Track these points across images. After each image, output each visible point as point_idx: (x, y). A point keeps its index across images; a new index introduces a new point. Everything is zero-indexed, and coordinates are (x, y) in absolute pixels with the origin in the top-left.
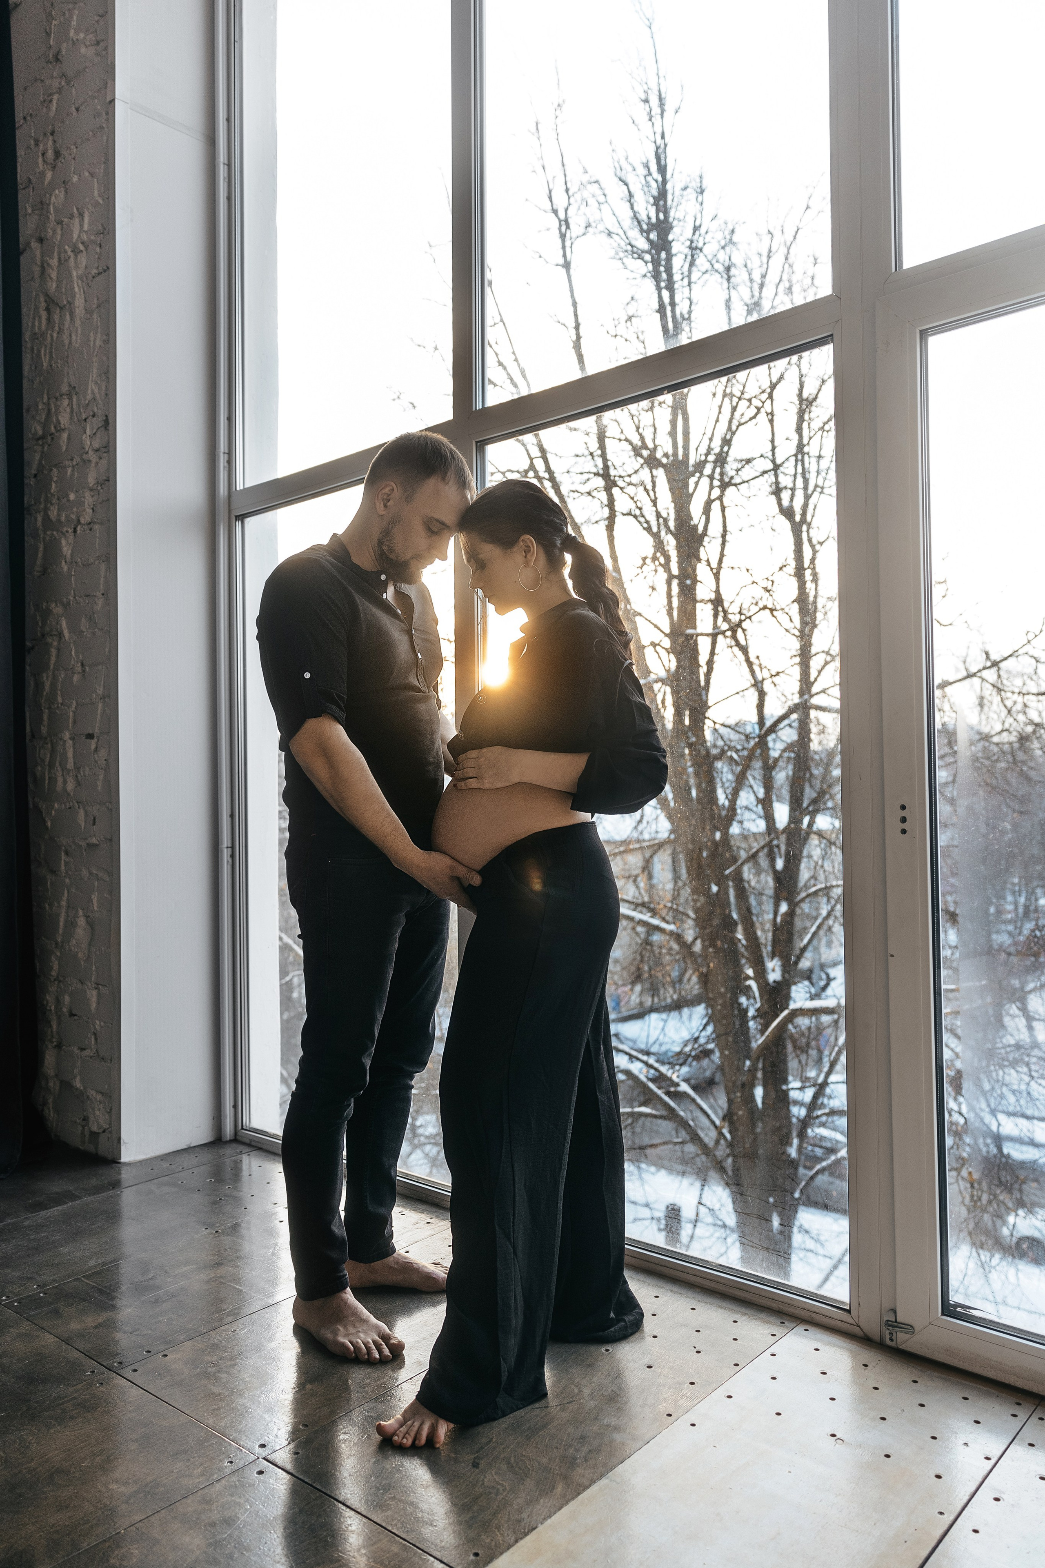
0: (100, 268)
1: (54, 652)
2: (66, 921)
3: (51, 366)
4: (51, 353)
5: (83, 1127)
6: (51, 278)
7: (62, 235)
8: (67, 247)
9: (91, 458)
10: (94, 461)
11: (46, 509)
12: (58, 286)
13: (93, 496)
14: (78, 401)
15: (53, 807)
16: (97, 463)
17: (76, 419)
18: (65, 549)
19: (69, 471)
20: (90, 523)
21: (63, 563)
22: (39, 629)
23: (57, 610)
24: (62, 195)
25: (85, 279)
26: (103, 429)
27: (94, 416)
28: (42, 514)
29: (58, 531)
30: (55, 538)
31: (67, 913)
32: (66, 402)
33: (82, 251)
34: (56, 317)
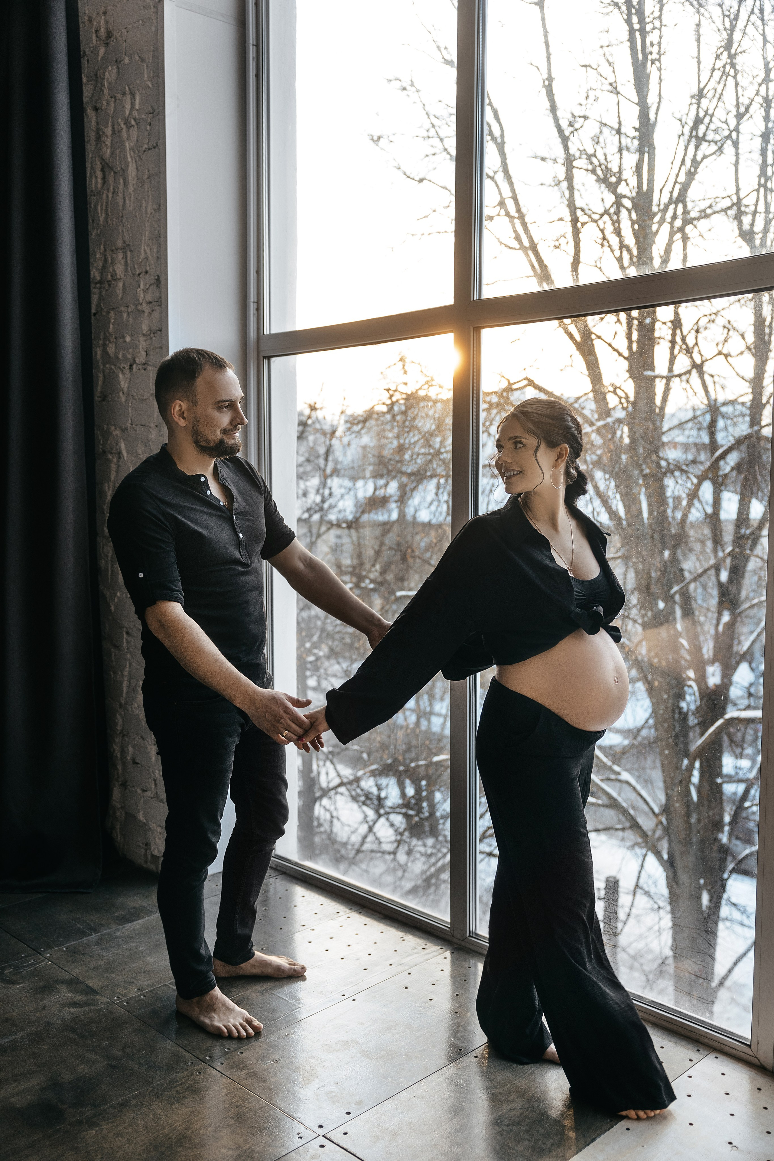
0: (151, 145)
1: (113, 467)
2: (129, 687)
3: (107, 222)
4: (107, 210)
5: (146, 850)
6: (106, 145)
7: (115, 108)
8: (120, 120)
9: (145, 310)
10: (147, 312)
11: (105, 346)
12: (112, 153)
13: (146, 341)
14: (132, 257)
15: (116, 595)
16: (150, 314)
17: (130, 273)
18: (122, 382)
19: (125, 316)
20: (144, 364)
21: (121, 395)
22: (100, 446)
23: (117, 433)
24: (115, 71)
25: (136, 151)
26: (155, 286)
27: (146, 272)
28: (101, 348)
29: (116, 366)
30: (114, 372)
31: (129, 681)
32: (121, 256)
33: (133, 126)
34: (111, 179)
